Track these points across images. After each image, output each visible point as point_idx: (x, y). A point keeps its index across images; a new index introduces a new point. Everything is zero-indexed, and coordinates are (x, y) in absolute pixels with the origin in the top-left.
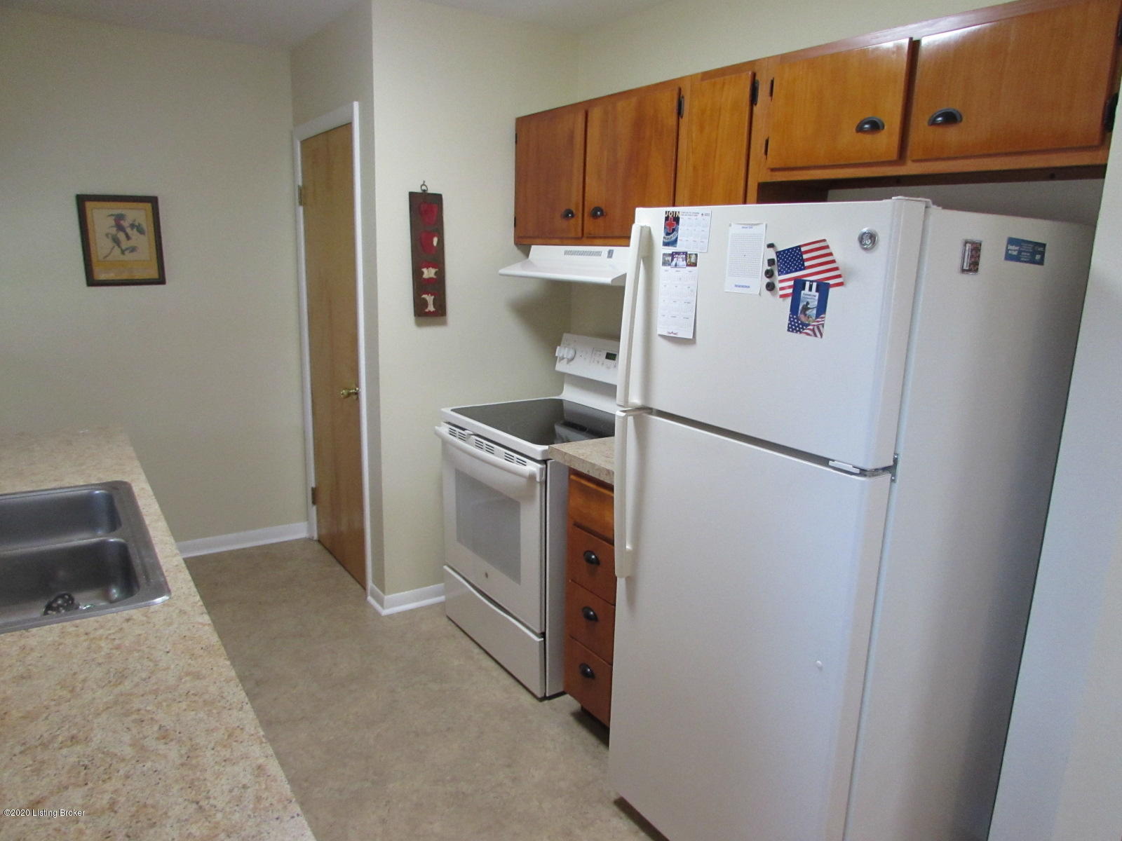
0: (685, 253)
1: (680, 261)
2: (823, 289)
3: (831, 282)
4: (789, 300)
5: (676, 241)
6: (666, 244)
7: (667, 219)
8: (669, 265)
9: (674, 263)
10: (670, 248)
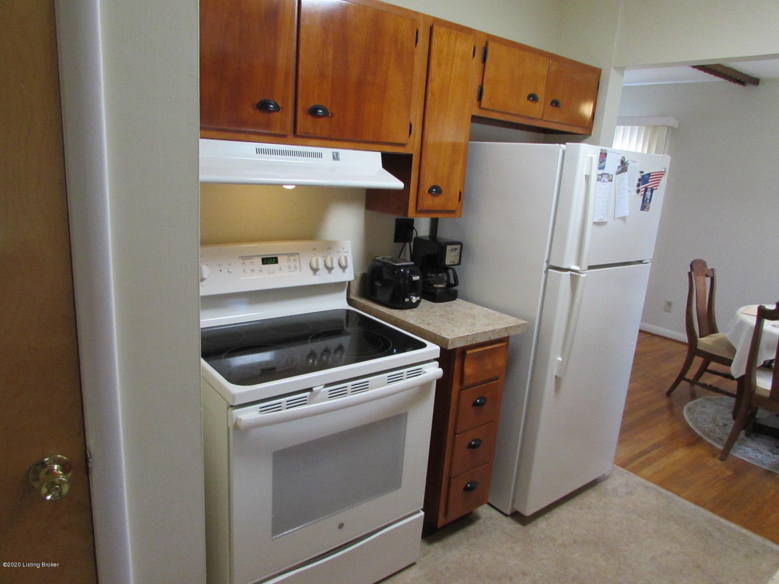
0: (608, 174)
1: (605, 178)
2: (652, 190)
3: (654, 188)
4: (642, 196)
5: (604, 167)
6: (600, 168)
7: (601, 153)
8: (600, 181)
9: (602, 180)
10: (601, 171)
